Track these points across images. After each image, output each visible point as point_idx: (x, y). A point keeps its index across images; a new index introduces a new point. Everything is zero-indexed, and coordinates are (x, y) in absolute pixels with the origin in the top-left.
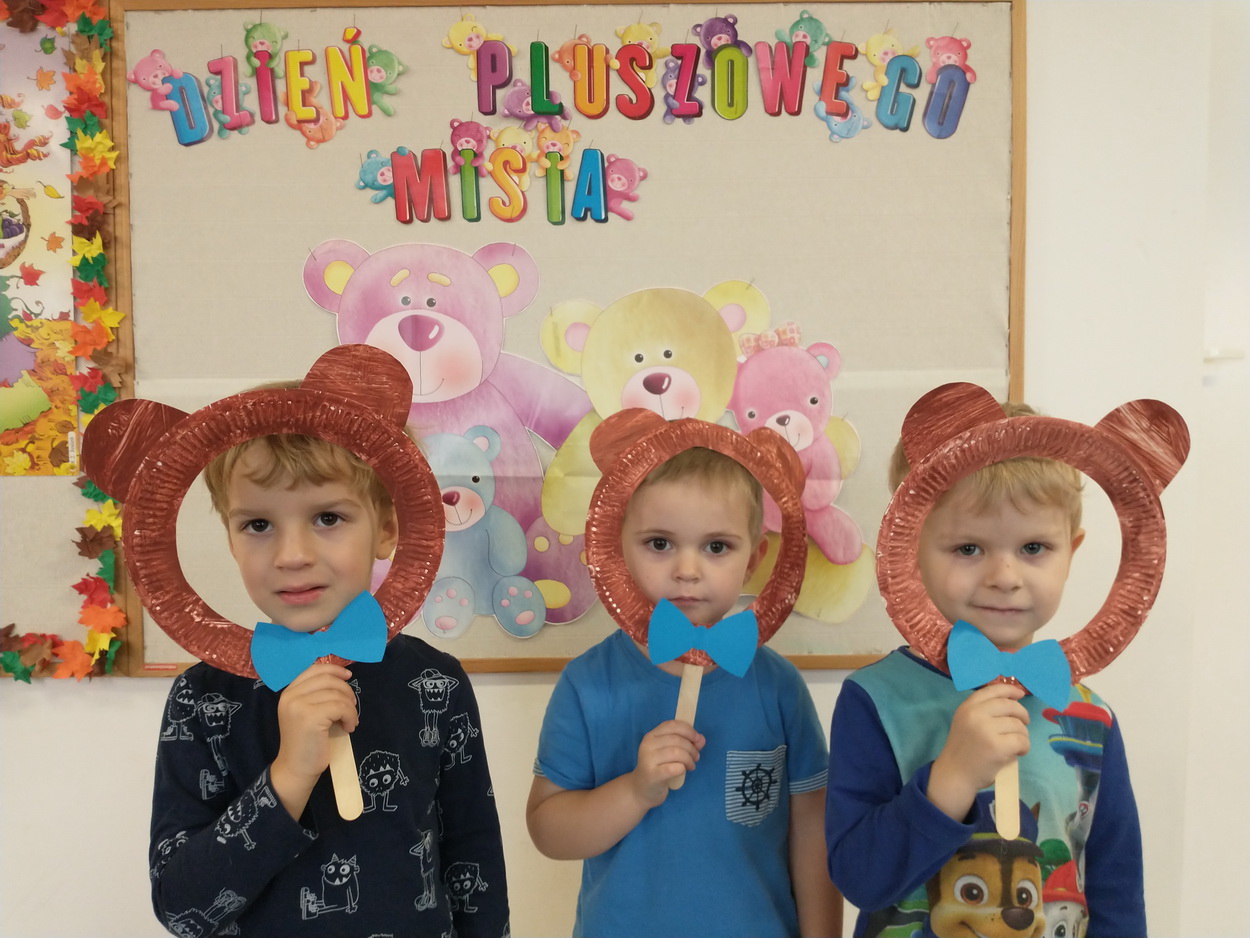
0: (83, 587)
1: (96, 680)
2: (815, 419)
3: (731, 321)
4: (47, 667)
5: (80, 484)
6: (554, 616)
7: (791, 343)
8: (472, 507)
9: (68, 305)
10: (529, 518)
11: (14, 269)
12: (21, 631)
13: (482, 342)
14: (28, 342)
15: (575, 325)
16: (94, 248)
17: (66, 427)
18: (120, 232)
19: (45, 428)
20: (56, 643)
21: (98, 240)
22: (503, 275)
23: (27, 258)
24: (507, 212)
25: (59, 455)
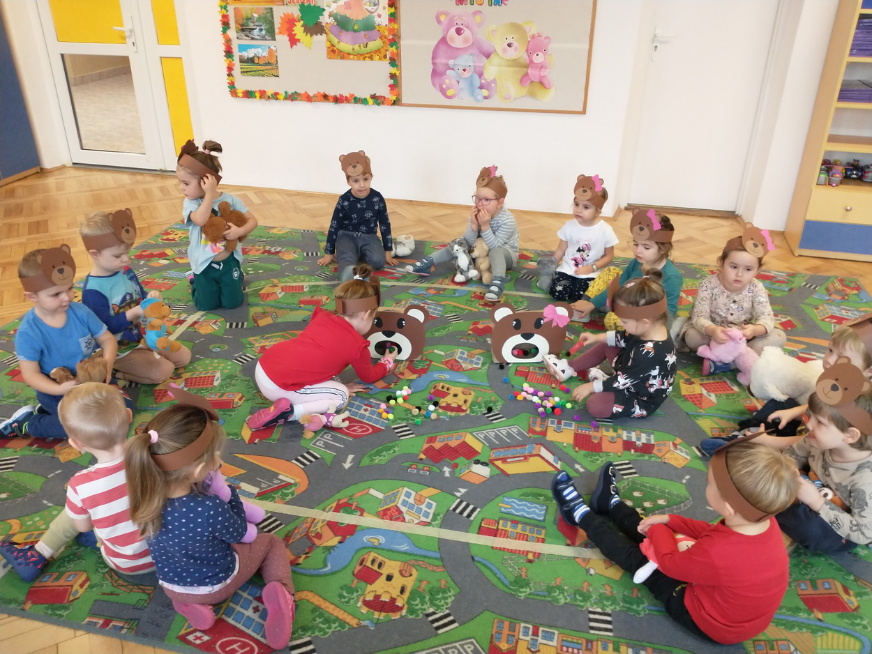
0: (390, 86)
1: (393, 107)
2: (545, 55)
3: (527, 30)
4: (383, 103)
5: (390, 63)
6: (485, 98)
7: (541, 36)
8: (469, 72)
9: (387, 23)
10: (481, 75)
11: (376, 14)
12: (377, 95)
13: (473, 34)
14: (379, 31)
15: (493, 30)
16: (392, 10)
17: (387, 50)
18: (398, 6)
19: (382, 50)
20: (385, 98)
21: (394, 8)
22: (478, 18)
23: (378, 12)
24: (479, 3)
25: (385, 57)
